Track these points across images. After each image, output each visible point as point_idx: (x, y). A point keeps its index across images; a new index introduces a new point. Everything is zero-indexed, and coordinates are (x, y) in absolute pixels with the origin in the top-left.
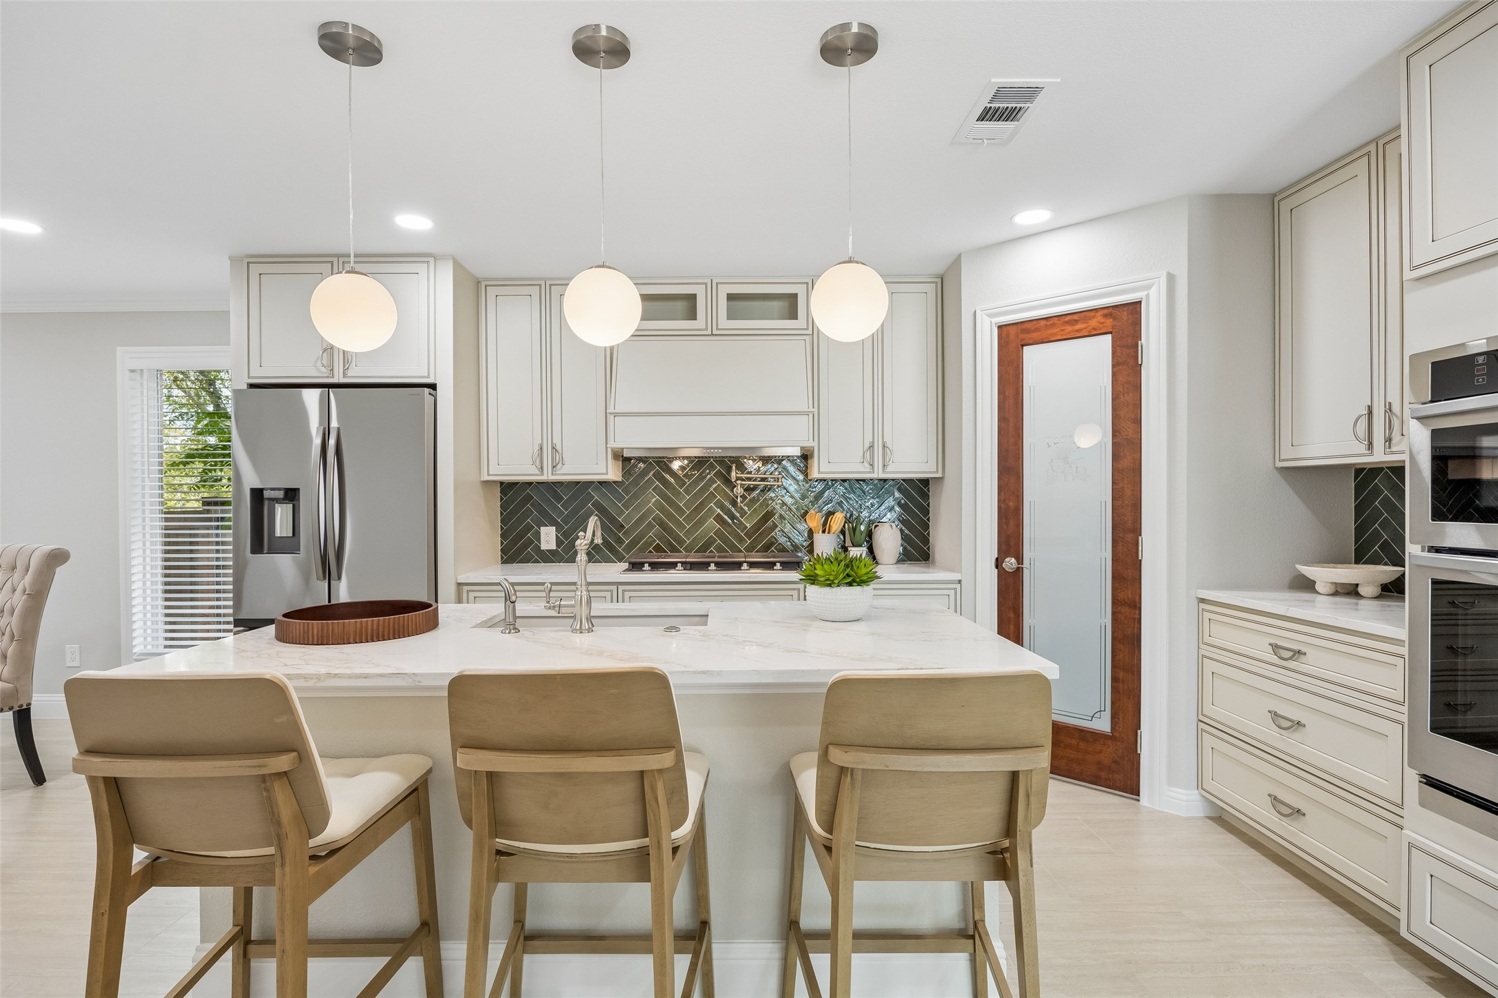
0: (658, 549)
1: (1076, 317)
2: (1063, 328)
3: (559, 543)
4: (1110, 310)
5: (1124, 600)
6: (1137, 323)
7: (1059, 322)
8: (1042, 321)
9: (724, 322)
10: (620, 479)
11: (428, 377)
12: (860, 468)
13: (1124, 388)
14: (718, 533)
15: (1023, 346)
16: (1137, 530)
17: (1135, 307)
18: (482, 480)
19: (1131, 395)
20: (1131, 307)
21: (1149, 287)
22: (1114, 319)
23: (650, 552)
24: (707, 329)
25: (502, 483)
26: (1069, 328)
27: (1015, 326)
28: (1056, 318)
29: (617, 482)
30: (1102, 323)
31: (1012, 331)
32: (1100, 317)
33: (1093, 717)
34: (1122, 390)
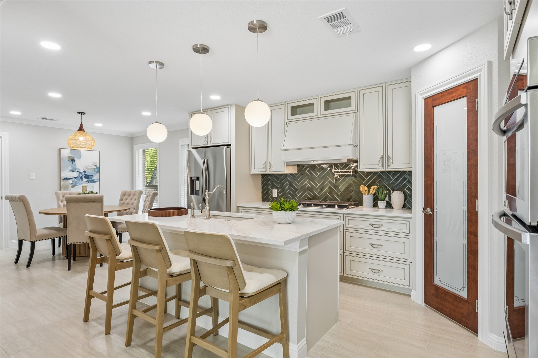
0: (309, 199)
1: (452, 90)
2: (447, 97)
3: (278, 195)
4: (466, 85)
5: (472, 232)
6: (476, 90)
7: (446, 94)
8: (440, 94)
9: (323, 112)
10: (296, 173)
11: (229, 142)
12: (377, 167)
13: (471, 124)
14: (330, 193)
15: (433, 107)
16: (476, 197)
17: (475, 81)
18: (251, 173)
19: (474, 127)
20: (474, 82)
21: (480, 70)
22: (467, 89)
23: (306, 199)
24: (317, 115)
25: (262, 175)
26: (450, 96)
27: (430, 98)
28: (445, 92)
29: (295, 174)
30: (463, 92)
31: (429, 100)
32: (461, 89)
33: (460, 290)
34: (470, 125)
